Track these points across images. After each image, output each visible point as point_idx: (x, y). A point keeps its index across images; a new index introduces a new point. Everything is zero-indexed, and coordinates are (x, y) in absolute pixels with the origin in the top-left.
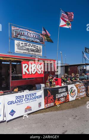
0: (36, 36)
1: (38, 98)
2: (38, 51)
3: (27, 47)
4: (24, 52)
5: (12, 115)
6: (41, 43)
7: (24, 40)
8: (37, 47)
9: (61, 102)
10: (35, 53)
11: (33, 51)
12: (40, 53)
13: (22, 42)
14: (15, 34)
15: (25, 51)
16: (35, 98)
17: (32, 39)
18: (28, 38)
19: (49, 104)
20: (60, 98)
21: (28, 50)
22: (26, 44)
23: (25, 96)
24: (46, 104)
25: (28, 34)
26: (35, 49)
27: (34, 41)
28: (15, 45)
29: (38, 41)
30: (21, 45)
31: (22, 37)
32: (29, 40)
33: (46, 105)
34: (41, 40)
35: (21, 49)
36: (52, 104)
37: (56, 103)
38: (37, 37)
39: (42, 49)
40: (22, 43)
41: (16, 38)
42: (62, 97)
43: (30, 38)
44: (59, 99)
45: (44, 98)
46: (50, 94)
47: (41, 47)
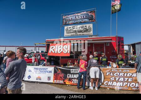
0: (83, 17)
1: (48, 72)
2: (86, 30)
3: (75, 29)
4: (71, 35)
5: (29, 79)
6: (91, 21)
7: (71, 24)
8: (85, 27)
9: (73, 83)
10: (83, 33)
11: (81, 31)
12: (90, 32)
13: (70, 26)
14: (64, 22)
15: (73, 34)
16: (45, 72)
17: (80, 21)
18: (76, 21)
19: (58, 81)
20: (73, 79)
21: (75, 32)
22: (74, 27)
23: (39, 69)
24: (55, 79)
25: (75, 17)
26: (82, 29)
27: (82, 22)
28: (65, 31)
29: (87, 20)
30: (69, 29)
31: (70, 22)
32: (77, 23)
33: (55, 81)
34: (90, 19)
35: (69, 33)
36: (62, 82)
37: (66, 82)
38: (85, 17)
39: (92, 28)
40: (70, 28)
41: (66, 25)
42: (75, 79)
43: (78, 21)
44: (70, 80)
45: (54, 74)
46: (60, 72)
47: (91, 25)
